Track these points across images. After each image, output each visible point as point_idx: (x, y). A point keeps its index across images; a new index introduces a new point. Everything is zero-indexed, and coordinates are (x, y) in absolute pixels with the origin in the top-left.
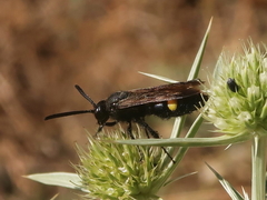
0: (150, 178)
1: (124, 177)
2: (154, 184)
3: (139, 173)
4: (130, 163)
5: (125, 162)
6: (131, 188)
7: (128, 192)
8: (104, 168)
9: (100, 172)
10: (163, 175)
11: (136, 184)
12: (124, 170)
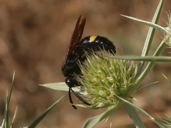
0: (127, 84)
1: (110, 84)
2: (130, 88)
3: (120, 81)
4: (114, 74)
5: (112, 73)
6: (115, 91)
7: (113, 93)
8: (97, 77)
9: (95, 79)
10: (136, 82)
11: (118, 88)
12: (111, 79)
